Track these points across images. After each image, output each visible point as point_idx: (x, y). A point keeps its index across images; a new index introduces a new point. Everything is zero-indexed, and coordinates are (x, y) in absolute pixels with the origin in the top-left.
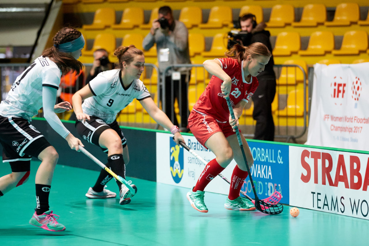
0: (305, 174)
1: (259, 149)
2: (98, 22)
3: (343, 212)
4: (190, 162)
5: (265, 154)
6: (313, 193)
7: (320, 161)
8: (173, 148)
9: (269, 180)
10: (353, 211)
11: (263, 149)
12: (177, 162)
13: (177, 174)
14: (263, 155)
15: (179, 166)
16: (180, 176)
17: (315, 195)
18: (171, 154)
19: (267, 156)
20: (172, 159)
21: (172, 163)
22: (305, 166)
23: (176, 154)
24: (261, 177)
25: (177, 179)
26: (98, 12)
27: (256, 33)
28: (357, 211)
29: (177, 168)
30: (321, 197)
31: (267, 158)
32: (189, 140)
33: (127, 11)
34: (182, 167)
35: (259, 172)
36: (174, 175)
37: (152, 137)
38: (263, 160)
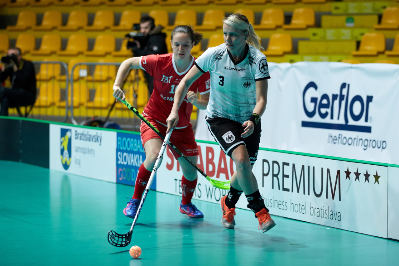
0: (170, 163)
1: (132, 140)
2: (21, 23)
3: (200, 197)
4: (76, 151)
5: (137, 145)
6: (176, 180)
8: (63, 139)
10: (208, 196)
11: (135, 140)
12: (66, 151)
13: (66, 162)
14: (135, 145)
15: (68, 155)
16: (68, 163)
17: (178, 182)
18: (61, 143)
19: (139, 146)
20: (62, 148)
21: (62, 151)
23: (65, 144)
24: (134, 165)
25: (66, 166)
26: (21, 15)
27: (153, 35)
28: (211, 196)
29: (66, 156)
31: (139, 149)
32: (76, 131)
33: (47, 14)
34: (70, 156)
35: (132, 161)
36: (64, 163)
37: (46, 128)
38: (135, 150)
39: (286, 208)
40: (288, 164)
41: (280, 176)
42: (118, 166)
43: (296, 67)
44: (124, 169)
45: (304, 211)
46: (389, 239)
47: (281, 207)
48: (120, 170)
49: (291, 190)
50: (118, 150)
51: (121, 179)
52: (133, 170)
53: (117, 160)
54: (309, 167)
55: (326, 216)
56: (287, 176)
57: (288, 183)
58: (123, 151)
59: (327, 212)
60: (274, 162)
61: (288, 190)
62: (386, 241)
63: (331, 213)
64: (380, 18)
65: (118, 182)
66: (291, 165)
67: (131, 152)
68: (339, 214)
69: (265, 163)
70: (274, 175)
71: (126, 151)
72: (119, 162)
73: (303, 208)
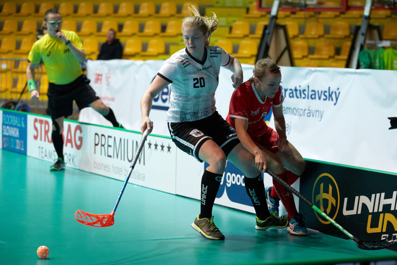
0: (36, 134)
5: (15, 120)
6: (40, 147)
7: (43, 125)
9: (17, 138)
11: (14, 117)
17: (41, 149)
22: (36, 128)
30: (44, 150)
31: (16, 123)
35: (12, 132)
38: (14, 124)
39: (109, 170)
40: (110, 137)
41: (106, 146)
42: (4, 136)
43: (148, 64)
44: (7, 138)
45: (121, 173)
46: (177, 195)
47: (106, 169)
48: (5, 139)
49: (112, 156)
50: (3, 124)
51: (5, 146)
52: (13, 140)
53: (3, 131)
54: (124, 139)
55: (135, 177)
56: (110, 146)
57: (111, 151)
58: (6, 125)
59: (136, 174)
60: (102, 135)
61: (110, 156)
62: (174, 196)
63: (138, 174)
64: (231, 29)
65: (3, 149)
66: (113, 138)
67: (11, 126)
68: (143, 176)
69: (97, 136)
70: (102, 145)
71: (8, 125)
72: (4, 133)
73: (120, 170)
